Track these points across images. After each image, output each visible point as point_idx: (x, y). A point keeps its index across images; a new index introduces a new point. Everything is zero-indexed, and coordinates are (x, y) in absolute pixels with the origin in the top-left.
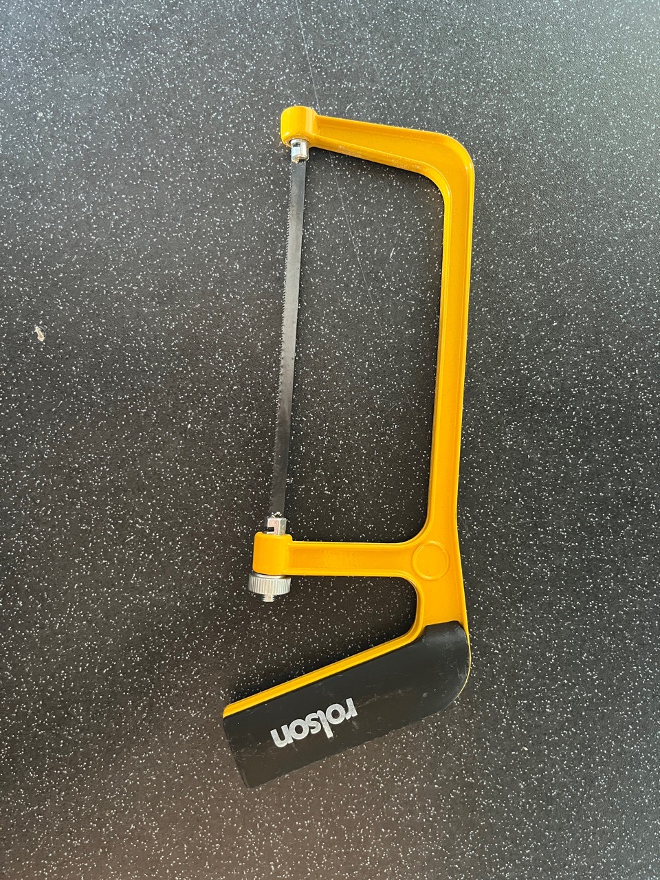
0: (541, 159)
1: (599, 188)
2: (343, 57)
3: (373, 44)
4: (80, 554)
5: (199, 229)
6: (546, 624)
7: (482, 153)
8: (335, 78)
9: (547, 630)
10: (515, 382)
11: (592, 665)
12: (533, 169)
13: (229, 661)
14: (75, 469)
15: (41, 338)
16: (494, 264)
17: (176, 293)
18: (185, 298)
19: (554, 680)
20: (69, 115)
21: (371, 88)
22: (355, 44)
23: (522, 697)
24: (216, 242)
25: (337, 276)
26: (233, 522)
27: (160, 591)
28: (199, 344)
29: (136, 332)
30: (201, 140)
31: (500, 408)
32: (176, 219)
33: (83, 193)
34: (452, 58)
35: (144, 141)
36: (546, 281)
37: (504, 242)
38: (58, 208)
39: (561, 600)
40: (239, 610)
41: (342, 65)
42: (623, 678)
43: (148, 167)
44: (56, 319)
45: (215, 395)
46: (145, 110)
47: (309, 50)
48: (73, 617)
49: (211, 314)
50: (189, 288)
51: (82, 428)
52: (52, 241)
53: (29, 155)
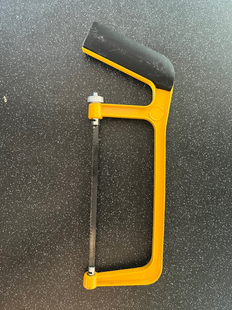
0: (205, 58)
1: (226, 71)
2: (135, 9)
3: (147, 6)
4: (9, 186)
5: (72, 67)
6: (186, 236)
7: (183, 53)
8: (131, 17)
9: (186, 239)
10: (185, 141)
11: (202, 254)
12: (202, 61)
13: (61, 235)
14: (12, 153)
15: (6, 101)
16: (183, 95)
17: (60, 90)
18: (63, 93)
19: (186, 258)
20: (28, 18)
21: (144, 23)
22: (140, 5)
23: (173, 264)
24: (78, 73)
25: (122, 92)
26: (70, 181)
27: (39, 204)
28: (66, 111)
29: (43, 103)
30: (77, 34)
31: (178, 150)
32: (64, 62)
33: (29, 48)
34: (176, 15)
35: (55, 31)
36: (202, 104)
37: (188, 87)
38: (19, 52)
39: (193, 227)
40: (68, 215)
41: (134, 12)
42: (213, 261)
43: (56, 41)
44: (12, 94)
45: (69, 131)
46: (57, 20)
47: (123, 5)
48: (3, 210)
49: (72, 100)
50: (65, 89)
51: (17, 138)
52: (15, 65)
53: (11, 31)
